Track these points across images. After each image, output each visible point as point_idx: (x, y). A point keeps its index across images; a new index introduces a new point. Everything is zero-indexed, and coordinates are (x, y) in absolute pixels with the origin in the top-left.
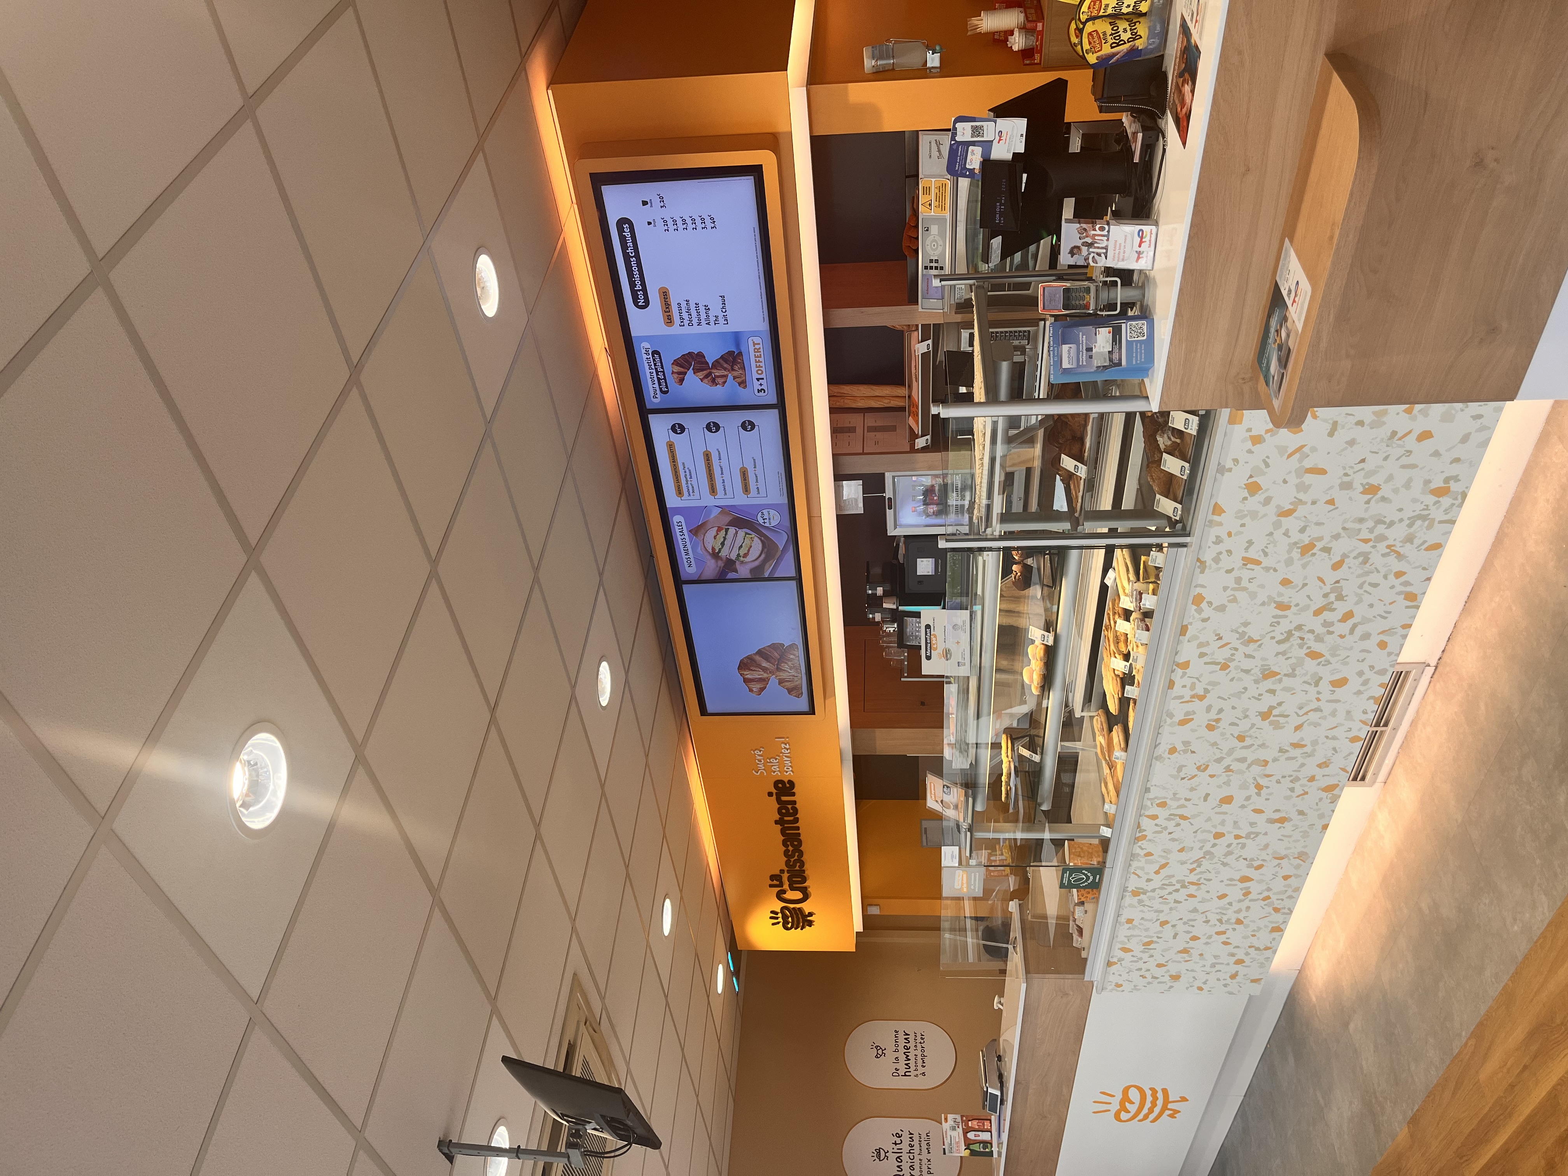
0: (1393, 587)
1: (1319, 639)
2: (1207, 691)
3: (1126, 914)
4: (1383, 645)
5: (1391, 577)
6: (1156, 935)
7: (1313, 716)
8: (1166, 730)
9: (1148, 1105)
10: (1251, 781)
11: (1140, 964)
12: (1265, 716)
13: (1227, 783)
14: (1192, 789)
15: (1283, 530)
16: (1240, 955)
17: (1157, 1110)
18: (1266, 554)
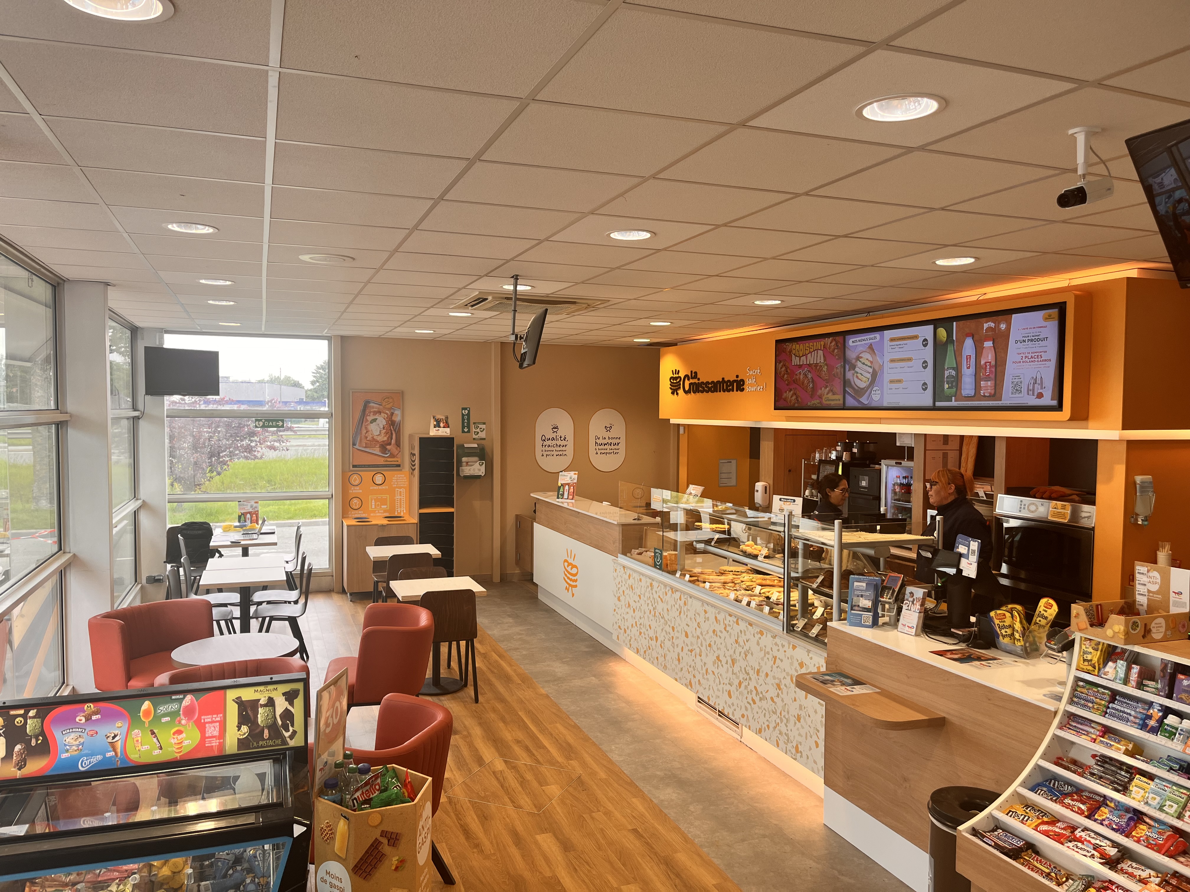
0: (764, 724)
1: (746, 687)
2: (728, 632)
3: (643, 579)
4: (743, 716)
5: (767, 723)
6: (635, 592)
7: (717, 681)
8: (713, 610)
9: (571, 577)
10: (694, 647)
11: (624, 582)
12: (718, 657)
13: (693, 636)
14: (691, 619)
15: (786, 677)
16: (628, 632)
17: (568, 581)
18: (777, 667)
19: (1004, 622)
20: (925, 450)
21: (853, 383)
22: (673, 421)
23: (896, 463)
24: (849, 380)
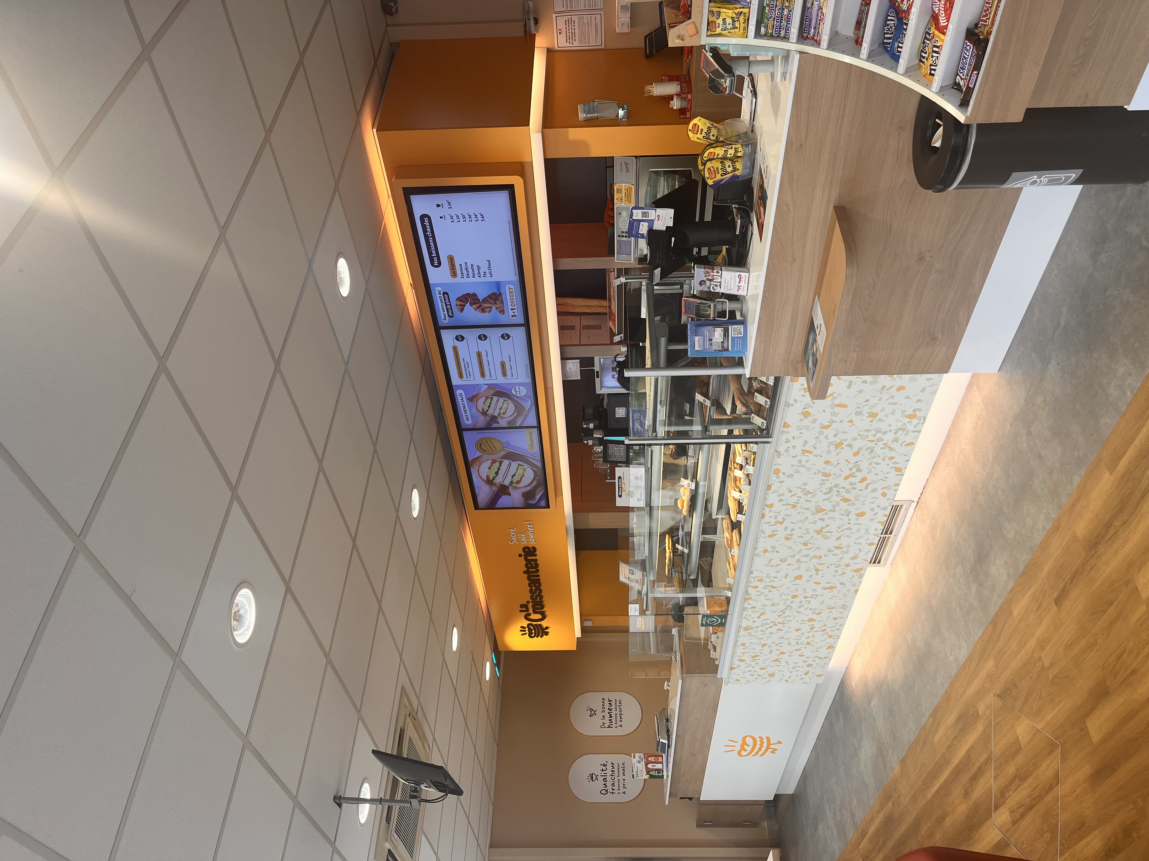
0: (888, 465)
1: (848, 492)
2: (784, 519)
3: (741, 641)
4: (884, 495)
5: (887, 459)
6: (759, 652)
7: (847, 532)
8: (761, 540)
9: (758, 746)
10: (812, 566)
11: (750, 668)
12: (819, 532)
13: (798, 568)
14: (778, 572)
15: (824, 435)
16: (810, 661)
17: (763, 749)
18: (815, 448)
19: (717, 168)
20: (580, 345)
21: (511, 418)
22: (578, 633)
23: (598, 377)
24: (508, 422)
